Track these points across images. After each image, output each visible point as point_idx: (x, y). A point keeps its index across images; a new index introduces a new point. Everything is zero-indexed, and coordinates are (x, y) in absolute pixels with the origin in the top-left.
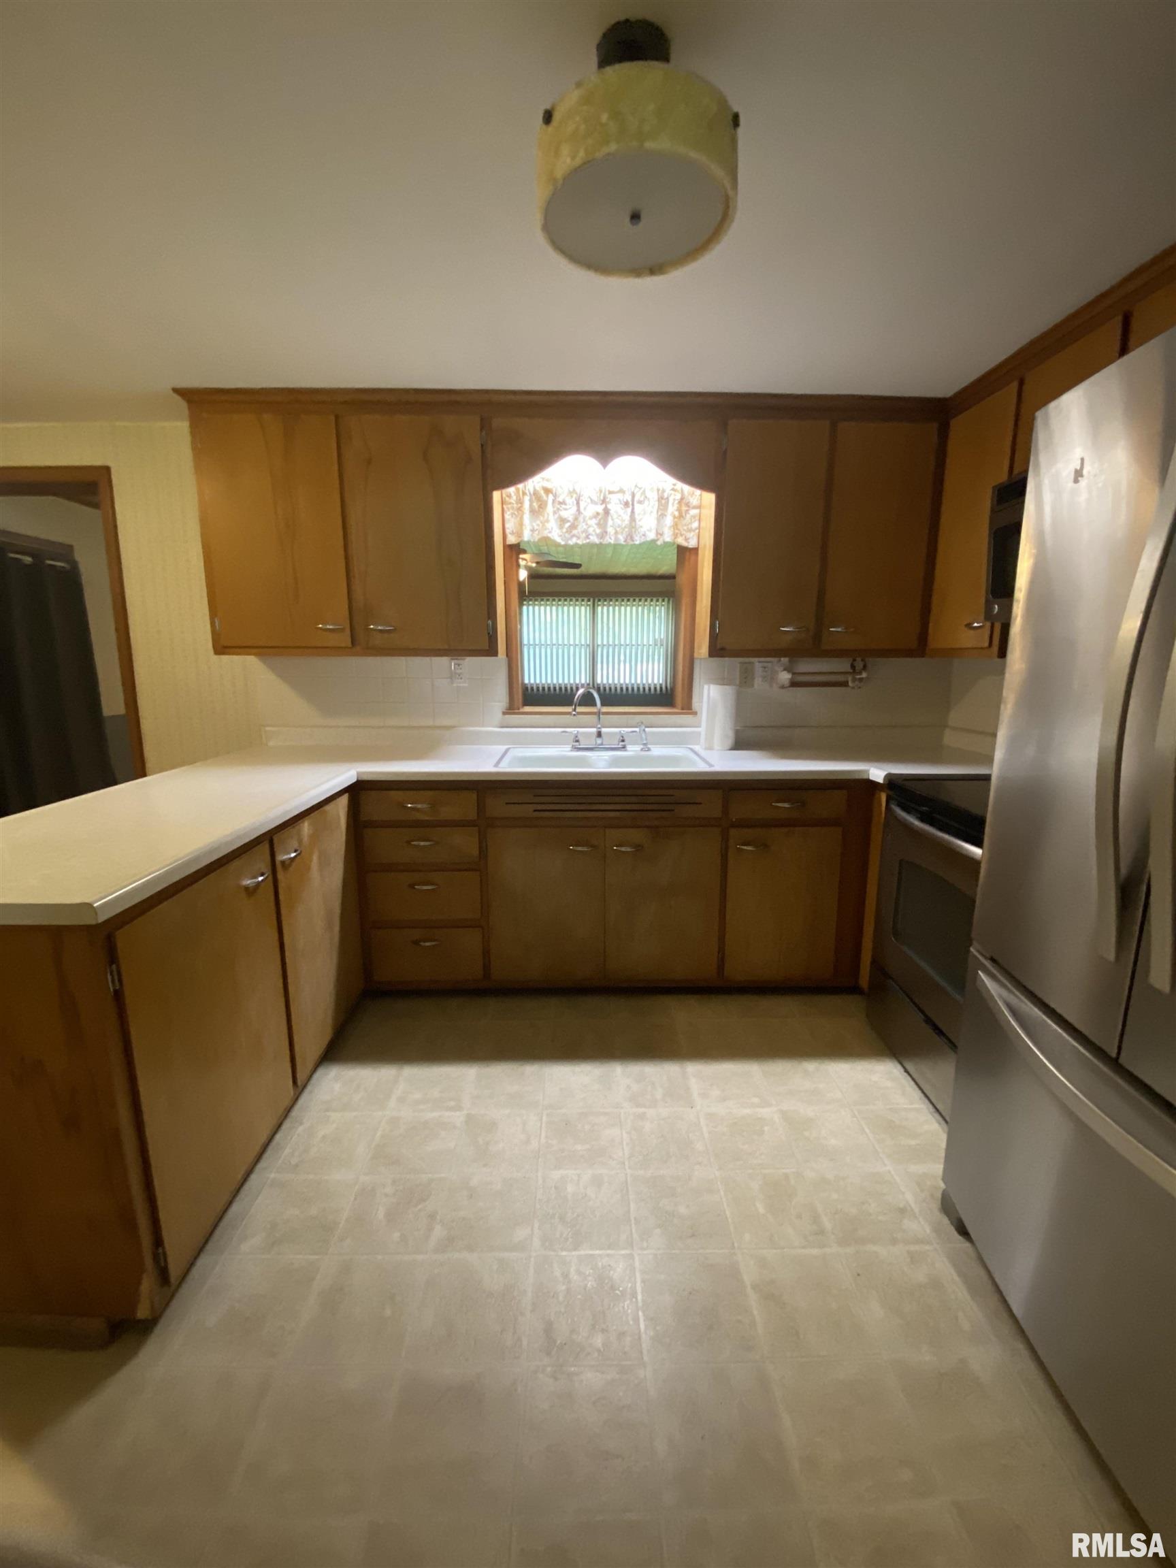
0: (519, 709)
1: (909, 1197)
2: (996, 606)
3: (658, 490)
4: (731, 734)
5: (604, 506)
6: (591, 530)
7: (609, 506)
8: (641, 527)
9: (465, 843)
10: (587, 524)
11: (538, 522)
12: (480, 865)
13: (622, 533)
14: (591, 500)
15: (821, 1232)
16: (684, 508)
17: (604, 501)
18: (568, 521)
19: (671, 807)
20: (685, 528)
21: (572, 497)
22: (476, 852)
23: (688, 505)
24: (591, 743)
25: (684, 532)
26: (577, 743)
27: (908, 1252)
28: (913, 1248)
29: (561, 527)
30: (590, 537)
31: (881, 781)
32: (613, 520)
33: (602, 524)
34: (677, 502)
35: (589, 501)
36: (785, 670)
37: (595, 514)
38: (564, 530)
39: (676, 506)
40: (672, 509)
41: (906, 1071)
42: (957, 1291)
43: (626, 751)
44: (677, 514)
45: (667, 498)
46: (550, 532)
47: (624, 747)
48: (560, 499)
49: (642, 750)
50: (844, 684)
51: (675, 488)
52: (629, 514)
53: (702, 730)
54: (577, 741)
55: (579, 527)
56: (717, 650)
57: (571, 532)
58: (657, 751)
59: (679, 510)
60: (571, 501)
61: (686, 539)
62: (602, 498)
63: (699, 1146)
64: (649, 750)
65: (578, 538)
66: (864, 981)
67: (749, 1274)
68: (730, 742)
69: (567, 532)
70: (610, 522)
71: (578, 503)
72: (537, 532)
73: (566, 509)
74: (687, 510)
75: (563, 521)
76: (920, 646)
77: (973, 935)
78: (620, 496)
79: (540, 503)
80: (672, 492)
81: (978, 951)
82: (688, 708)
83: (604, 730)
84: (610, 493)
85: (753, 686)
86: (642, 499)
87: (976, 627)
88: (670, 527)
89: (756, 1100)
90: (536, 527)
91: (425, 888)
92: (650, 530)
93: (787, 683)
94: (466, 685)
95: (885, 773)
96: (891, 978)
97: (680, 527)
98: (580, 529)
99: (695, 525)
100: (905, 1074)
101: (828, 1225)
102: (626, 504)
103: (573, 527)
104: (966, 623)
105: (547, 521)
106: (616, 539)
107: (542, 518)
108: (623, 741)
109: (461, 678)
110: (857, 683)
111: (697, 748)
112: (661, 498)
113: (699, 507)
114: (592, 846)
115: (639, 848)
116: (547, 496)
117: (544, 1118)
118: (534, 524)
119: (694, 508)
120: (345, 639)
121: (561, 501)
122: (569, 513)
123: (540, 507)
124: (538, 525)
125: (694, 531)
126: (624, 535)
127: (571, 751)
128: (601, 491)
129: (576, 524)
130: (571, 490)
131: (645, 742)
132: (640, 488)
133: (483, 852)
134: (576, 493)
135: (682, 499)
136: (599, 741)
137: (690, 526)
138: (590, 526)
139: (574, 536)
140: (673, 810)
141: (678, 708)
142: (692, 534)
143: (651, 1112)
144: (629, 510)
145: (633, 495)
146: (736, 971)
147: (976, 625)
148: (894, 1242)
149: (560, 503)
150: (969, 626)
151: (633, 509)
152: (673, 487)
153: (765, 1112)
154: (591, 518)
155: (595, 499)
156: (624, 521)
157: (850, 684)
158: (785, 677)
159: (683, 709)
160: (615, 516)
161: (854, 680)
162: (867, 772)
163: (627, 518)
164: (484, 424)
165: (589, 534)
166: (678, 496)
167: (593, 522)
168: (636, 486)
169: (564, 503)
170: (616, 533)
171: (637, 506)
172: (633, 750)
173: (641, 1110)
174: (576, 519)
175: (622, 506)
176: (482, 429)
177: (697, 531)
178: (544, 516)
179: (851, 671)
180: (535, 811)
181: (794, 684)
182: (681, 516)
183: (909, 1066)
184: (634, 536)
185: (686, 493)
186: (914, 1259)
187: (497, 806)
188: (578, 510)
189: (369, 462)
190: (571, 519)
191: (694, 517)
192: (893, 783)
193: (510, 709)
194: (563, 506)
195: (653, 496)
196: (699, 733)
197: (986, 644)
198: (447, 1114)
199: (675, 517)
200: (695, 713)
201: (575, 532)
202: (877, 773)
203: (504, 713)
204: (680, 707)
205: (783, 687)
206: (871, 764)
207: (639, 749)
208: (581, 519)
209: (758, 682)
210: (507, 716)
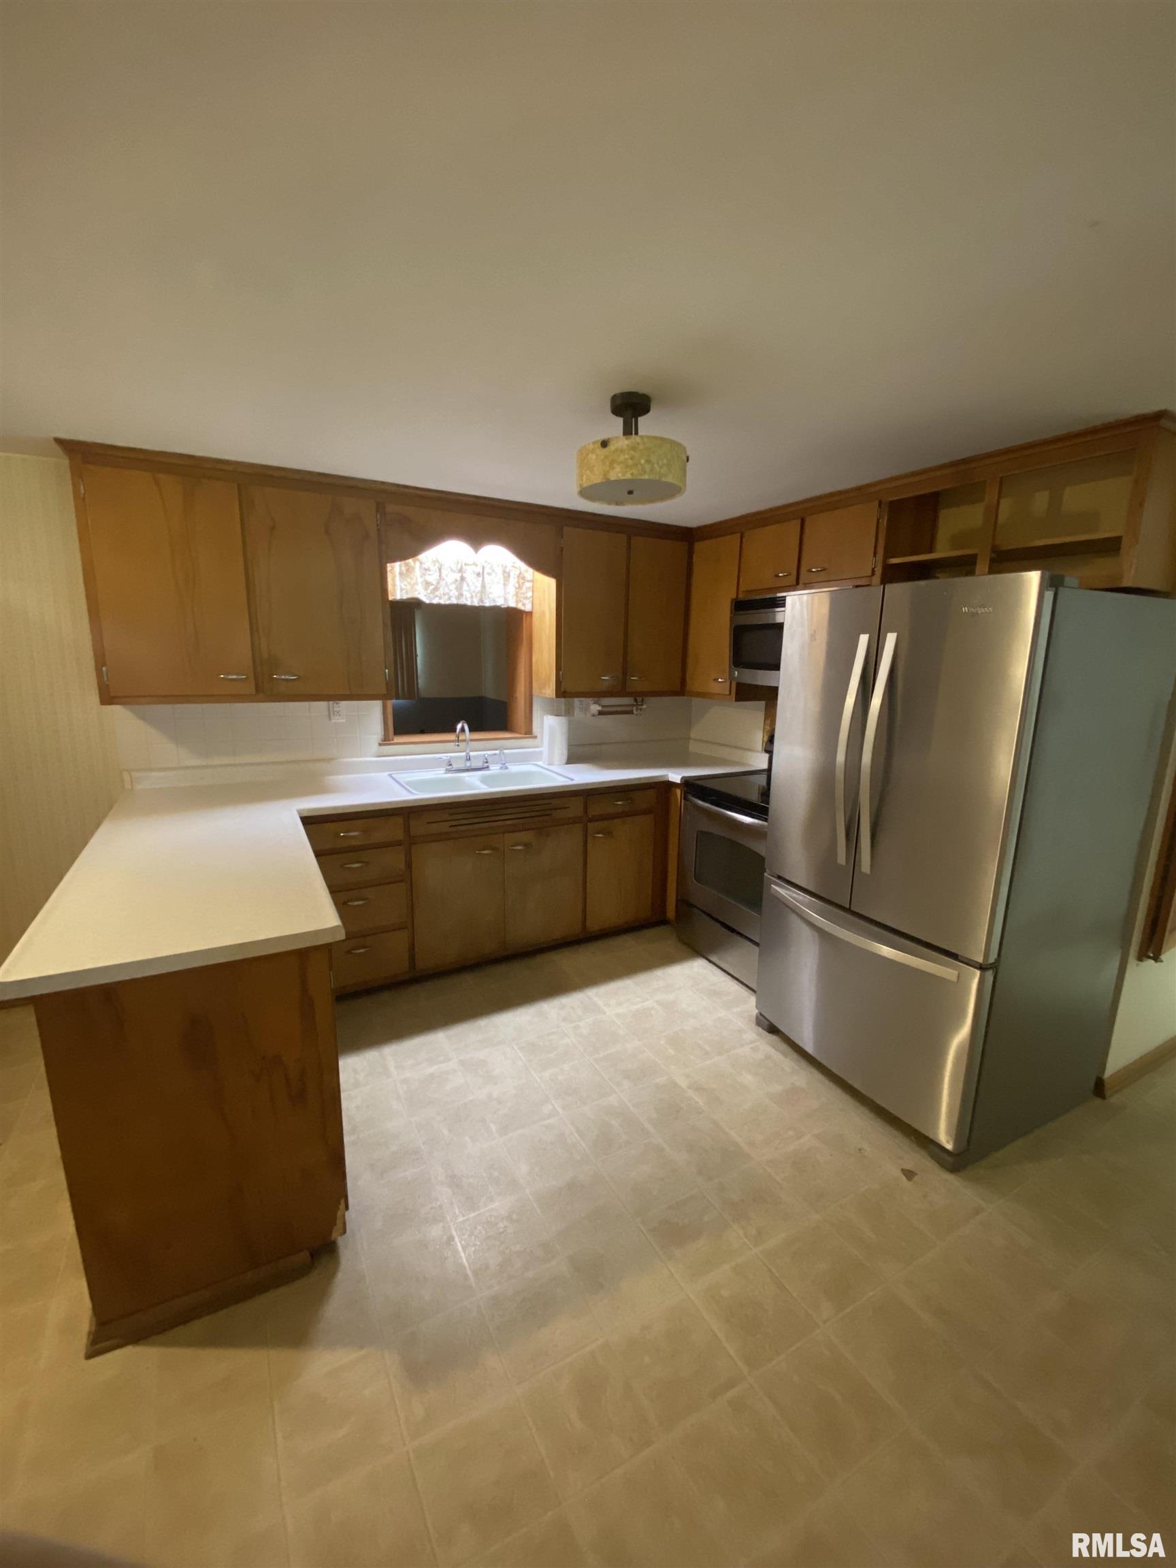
0: (393, 740)
1: (740, 1023)
2: (736, 672)
3: (502, 566)
4: (565, 753)
5: (460, 575)
6: (452, 593)
7: (465, 575)
8: (491, 593)
9: (394, 860)
10: (448, 589)
11: (405, 583)
12: (407, 877)
13: (476, 596)
14: (452, 570)
15: (707, 1053)
16: (521, 581)
17: (461, 571)
18: (433, 585)
19: (547, 813)
20: (522, 596)
21: (435, 565)
22: (402, 866)
23: (523, 578)
24: (461, 765)
25: (522, 599)
26: (450, 767)
27: (751, 1048)
28: (752, 1046)
29: (426, 589)
30: (452, 599)
31: (679, 782)
32: (468, 586)
33: (459, 588)
34: (516, 576)
35: (449, 570)
36: (594, 703)
37: (454, 580)
38: (429, 591)
39: (516, 579)
40: (513, 581)
41: (710, 961)
42: (777, 1056)
43: (489, 770)
44: (517, 585)
45: (509, 573)
46: (419, 593)
47: (488, 767)
48: (426, 566)
49: (501, 768)
50: (631, 712)
51: (515, 565)
52: (481, 582)
53: (545, 749)
54: (451, 765)
55: (441, 589)
56: (561, 693)
57: (434, 593)
58: (514, 768)
59: (518, 582)
60: (434, 568)
61: (524, 605)
62: (459, 568)
63: (621, 1032)
64: (507, 768)
65: (440, 598)
66: (671, 913)
67: (683, 1083)
68: (565, 758)
69: (431, 593)
70: (465, 587)
71: (440, 570)
72: (405, 591)
73: (429, 575)
74: (523, 583)
75: (428, 584)
76: (680, 689)
77: (766, 867)
78: (473, 567)
79: (407, 568)
80: (512, 568)
81: (770, 875)
82: (529, 732)
83: (471, 754)
84: (466, 564)
85: (574, 715)
86: (490, 571)
87: (720, 682)
88: (513, 596)
89: (638, 999)
90: (403, 587)
91: (356, 903)
92: (499, 597)
93: (596, 713)
94: (344, 721)
95: (681, 777)
96: (695, 906)
97: (519, 595)
98: (441, 591)
99: (530, 594)
100: (710, 964)
101: (708, 1048)
102: (478, 574)
103: (436, 589)
104: (713, 678)
105: (416, 584)
106: (472, 601)
107: (409, 580)
108: (487, 762)
109: (340, 715)
110: (639, 711)
111: (540, 763)
112: (504, 572)
113: (532, 581)
114: (493, 849)
115: (527, 845)
116: (415, 564)
117: (515, 1047)
118: (402, 584)
119: (528, 581)
120: (250, 688)
121: (427, 568)
122: (433, 578)
123: (407, 570)
124: (405, 585)
125: (529, 599)
126: (478, 598)
127: (445, 773)
128: (458, 563)
129: (439, 586)
130: (435, 559)
131: (504, 762)
132: (489, 563)
133: (409, 865)
134: (439, 562)
135: (520, 573)
136: (468, 764)
137: (525, 595)
138: (451, 590)
139: (436, 596)
140: (550, 815)
141: (521, 734)
142: (528, 601)
143: (582, 1024)
144: (481, 579)
145: (483, 568)
146: (594, 925)
147: (720, 680)
148: (743, 1046)
149: (426, 569)
150: (716, 680)
151: (483, 578)
152: (512, 565)
153: (648, 1004)
154: (451, 584)
155: (454, 569)
156: (476, 587)
157: (635, 712)
158: (595, 708)
159: (525, 734)
160: (470, 584)
161: (637, 709)
162: (667, 775)
163: (479, 584)
164: (380, 508)
165: (451, 597)
166: (518, 572)
167: (453, 587)
168: (486, 561)
169: (427, 570)
170: (472, 597)
171: (486, 575)
172: (495, 769)
173: (574, 1024)
174: (438, 583)
175: (475, 576)
176: (377, 511)
177: (531, 599)
178: (412, 579)
179: (635, 703)
180: (451, 826)
181: (600, 713)
182: (520, 587)
183: (714, 959)
184: (484, 599)
185: (523, 571)
186: (754, 1050)
187: (418, 827)
188: (440, 576)
189: (273, 528)
190: (435, 583)
191: (529, 588)
192: (688, 783)
193: (385, 740)
194: (428, 572)
195: (499, 571)
196: (541, 753)
197: (728, 693)
198: (442, 1065)
199: (516, 588)
200: (535, 737)
201: (437, 593)
202: (675, 776)
203: (380, 745)
204: (523, 733)
205: (593, 715)
206: (668, 769)
207: (499, 767)
208: (443, 583)
209: (577, 712)
210: (383, 747)
